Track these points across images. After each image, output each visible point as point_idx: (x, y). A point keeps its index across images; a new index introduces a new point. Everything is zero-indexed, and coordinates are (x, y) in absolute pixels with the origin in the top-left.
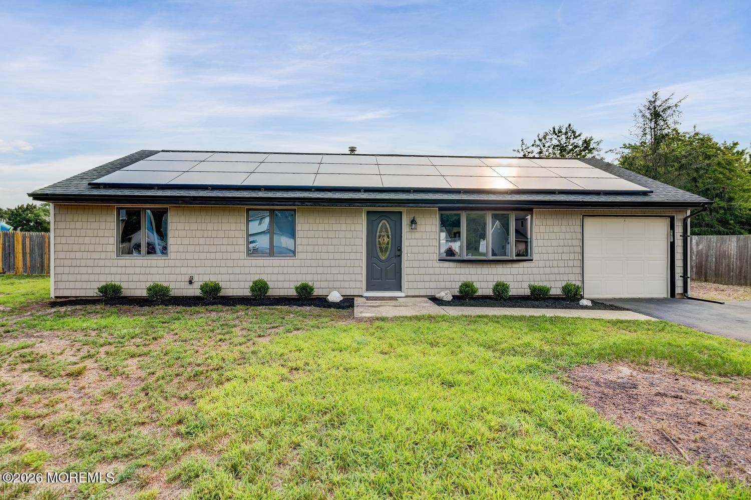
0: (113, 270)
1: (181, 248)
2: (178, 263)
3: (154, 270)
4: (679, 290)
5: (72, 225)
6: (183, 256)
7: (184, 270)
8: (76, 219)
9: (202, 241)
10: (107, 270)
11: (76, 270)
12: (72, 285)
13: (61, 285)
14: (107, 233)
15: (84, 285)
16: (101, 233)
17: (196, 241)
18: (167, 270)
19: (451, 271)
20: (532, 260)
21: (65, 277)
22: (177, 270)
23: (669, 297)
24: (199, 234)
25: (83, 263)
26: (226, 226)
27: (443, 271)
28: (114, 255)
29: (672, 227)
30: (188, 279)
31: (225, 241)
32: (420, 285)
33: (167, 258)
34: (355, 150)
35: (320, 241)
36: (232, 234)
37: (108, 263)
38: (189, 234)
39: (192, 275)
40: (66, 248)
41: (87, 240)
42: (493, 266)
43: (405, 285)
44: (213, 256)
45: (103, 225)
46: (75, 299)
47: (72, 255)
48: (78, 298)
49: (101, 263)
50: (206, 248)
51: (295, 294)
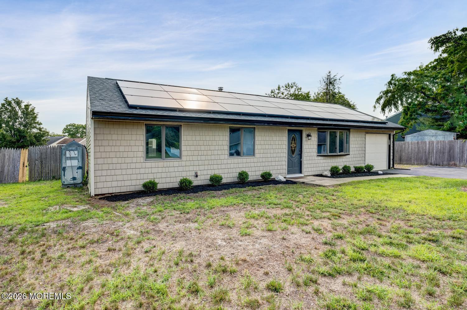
0: (142, 171)
1: (190, 153)
2: (188, 163)
3: (171, 169)
4: (391, 166)
5: (109, 137)
6: (191, 158)
7: (191, 168)
8: (112, 133)
9: (203, 148)
10: (137, 171)
11: (113, 172)
12: (109, 184)
13: (100, 185)
14: (138, 143)
15: (120, 184)
16: (132, 143)
17: (199, 148)
18: (180, 169)
19: (322, 161)
20: (349, 154)
21: (103, 179)
22: (187, 168)
23: (388, 169)
24: (201, 143)
25: (118, 166)
26: (217, 138)
27: (319, 161)
28: (142, 160)
29: (390, 138)
30: (194, 174)
31: (217, 148)
32: (310, 169)
33: (180, 160)
34: (222, 89)
35: (267, 147)
36: (220, 143)
37: (138, 165)
38: (195, 143)
39: (196, 171)
40: (104, 155)
41: (122, 149)
42: (336, 158)
43: (304, 169)
44: (209, 158)
45: (134, 137)
46: (110, 195)
47: (109, 161)
48: (113, 195)
49: (133, 166)
50: (205, 153)
51: (261, 178)
